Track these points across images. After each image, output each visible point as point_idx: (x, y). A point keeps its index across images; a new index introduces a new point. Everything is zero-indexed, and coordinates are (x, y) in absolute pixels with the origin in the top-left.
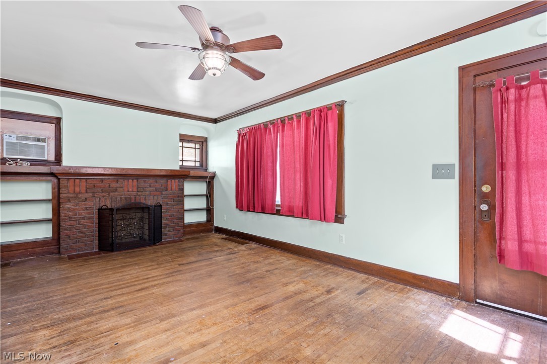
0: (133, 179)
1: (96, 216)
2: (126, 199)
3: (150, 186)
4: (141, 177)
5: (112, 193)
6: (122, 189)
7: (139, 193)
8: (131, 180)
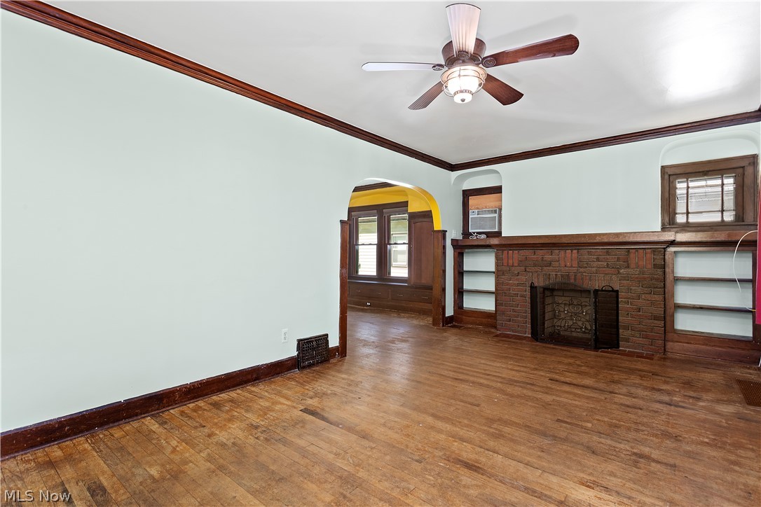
0: (572, 250)
1: (528, 294)
2: (562, 276)
3: (598, 260)
4: (582, 246)
5: (545, 268)
6: (557, 263)
7: (581, 270)
8: (570, 251)
